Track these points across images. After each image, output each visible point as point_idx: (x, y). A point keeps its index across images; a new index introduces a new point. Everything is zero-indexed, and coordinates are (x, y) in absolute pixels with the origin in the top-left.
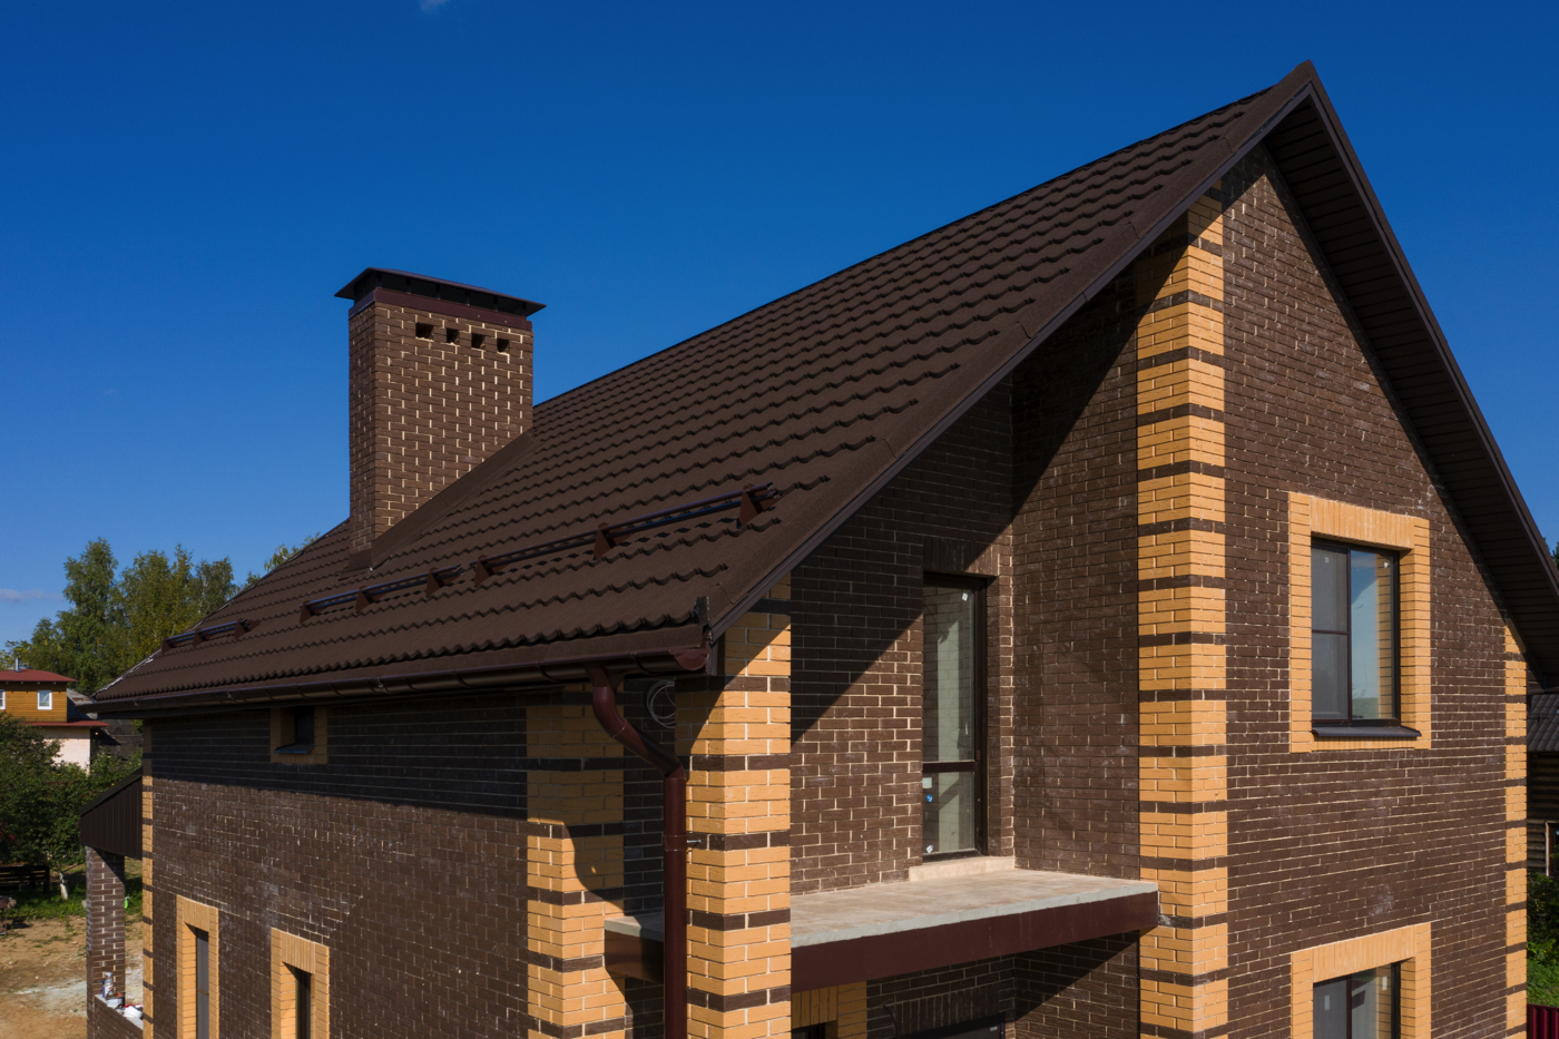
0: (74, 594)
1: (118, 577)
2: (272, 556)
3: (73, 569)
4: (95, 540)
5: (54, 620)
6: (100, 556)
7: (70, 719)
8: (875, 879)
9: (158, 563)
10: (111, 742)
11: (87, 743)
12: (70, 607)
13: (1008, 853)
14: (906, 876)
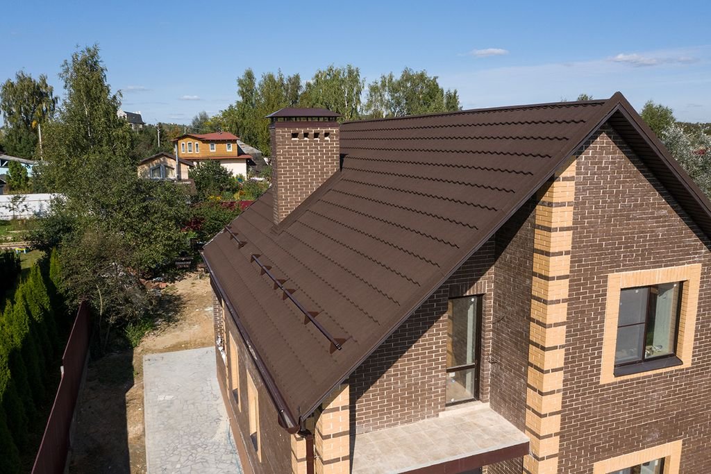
0: (242, 93)
1: (257, 86)
2: (314, 75)
3: (240, 83)
4: (248, 69)
5: (234, 104)
6: (250, 75)
7: (239, 155)
8: (423, 418)
9: (271, 78)
10: (254, 164)
11: (245, 164)
12: (240, 99)
13: (486, 401)
14: (438, 415)
